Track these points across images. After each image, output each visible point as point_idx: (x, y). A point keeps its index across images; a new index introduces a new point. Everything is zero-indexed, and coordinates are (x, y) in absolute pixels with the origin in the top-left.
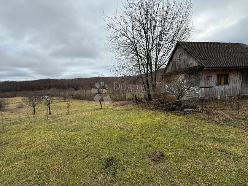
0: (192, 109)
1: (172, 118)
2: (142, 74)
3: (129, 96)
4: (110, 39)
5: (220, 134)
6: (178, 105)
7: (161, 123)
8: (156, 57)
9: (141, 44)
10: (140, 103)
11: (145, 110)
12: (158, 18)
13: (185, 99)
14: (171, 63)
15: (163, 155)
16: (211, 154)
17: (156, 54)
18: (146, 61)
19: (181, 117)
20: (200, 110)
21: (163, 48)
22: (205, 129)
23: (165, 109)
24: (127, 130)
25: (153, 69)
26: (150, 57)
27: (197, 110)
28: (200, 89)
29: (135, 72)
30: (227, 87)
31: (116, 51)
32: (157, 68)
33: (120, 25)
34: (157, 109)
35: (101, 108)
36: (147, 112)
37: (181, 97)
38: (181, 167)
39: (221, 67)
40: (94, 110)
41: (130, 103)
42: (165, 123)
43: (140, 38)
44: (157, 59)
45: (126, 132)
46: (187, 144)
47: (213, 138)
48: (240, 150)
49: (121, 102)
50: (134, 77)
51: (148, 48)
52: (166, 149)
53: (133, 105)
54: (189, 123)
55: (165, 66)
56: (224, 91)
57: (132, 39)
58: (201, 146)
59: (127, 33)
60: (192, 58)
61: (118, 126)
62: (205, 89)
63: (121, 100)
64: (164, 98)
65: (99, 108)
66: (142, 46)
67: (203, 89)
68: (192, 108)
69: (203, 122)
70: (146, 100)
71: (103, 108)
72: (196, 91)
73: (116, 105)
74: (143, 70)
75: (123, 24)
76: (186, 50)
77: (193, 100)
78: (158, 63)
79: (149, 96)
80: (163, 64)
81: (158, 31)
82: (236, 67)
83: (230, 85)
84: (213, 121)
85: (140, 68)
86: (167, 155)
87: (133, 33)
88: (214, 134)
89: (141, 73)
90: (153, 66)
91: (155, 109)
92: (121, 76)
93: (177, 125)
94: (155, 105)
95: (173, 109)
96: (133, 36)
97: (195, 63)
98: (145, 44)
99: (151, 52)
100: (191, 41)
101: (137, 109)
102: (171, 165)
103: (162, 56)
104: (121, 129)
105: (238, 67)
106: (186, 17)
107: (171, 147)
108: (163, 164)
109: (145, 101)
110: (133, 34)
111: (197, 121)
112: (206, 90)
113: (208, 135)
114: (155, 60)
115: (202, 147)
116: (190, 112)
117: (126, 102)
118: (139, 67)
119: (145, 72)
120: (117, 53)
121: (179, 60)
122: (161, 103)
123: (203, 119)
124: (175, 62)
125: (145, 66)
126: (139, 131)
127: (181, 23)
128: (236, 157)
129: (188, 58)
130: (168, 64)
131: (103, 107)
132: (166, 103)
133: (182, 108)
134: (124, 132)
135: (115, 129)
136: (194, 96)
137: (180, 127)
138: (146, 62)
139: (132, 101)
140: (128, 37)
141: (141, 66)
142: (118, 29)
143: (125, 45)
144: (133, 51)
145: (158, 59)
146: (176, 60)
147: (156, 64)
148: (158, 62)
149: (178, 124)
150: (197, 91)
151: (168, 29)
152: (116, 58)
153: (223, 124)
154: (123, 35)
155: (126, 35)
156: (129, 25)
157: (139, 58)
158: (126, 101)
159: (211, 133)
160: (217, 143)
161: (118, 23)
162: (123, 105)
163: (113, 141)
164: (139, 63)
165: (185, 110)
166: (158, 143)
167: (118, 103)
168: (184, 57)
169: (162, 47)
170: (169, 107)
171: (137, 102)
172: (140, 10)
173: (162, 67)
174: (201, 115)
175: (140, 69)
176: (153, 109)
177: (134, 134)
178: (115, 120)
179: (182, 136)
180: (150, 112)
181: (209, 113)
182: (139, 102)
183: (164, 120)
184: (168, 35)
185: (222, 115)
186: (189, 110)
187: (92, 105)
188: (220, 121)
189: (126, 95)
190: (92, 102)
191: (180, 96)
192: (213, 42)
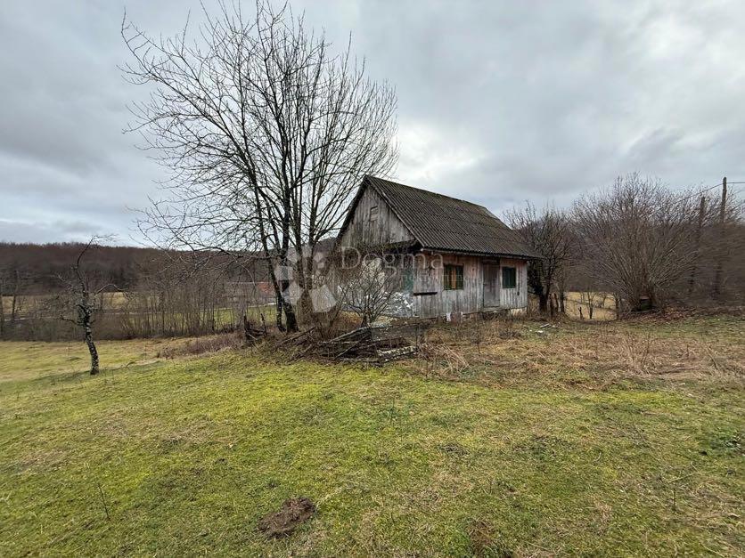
0: (394, 350)
1: (348, 378)
2: (269, 248)
3: (226, 317)
4: (152, 116)
5: (447, 406)
6: (363, 341)
7: (315, 399)
8: (313, 205)
9: (269, 159)
10: (260, 342)
11: (274, 362)
12: (318, 101)
13: (380, 322)
14: (352, 228)
15: (308, 508)
16: (427, 465)
17: (314, 196)
18: (283, 212)
19: (371, 373)
20: (412, 350)
21: (330, 184)
22: (420, 398)
23: (331, 355)
24: (194, 446)
25: (304, 238)
26: (295, 202)
27: (405, 350)
28: (414, 297)
29: (242, 241)
30: (461, 293)
31: (175, 161)
32: (315, 237)
33: (194, 82)
34: (309, 355)
35: (94, 372)
36: (279, 370)
37: (373, 319)
38: (355, 528)
39: (449, 250)
40: (54, 380)
41: (228, 343)
42: (327, 398)
43: (265, 139)
44: (314, 211)
45: (189, 455)
46: (376, 452)
47: (434, 420)
48: (478, 437)
49: (193, 341)
50: (241, 255)
51: (288, 174)
52: (321, 483)
53: (236, 349)
54: (388, 389)
55: (335, 234)
56: (458, 302)
57: (237, 136)
58: (408, 447)
59: (222, 114)
60: (397, 222)
61: (157, 438)
62: (424, 297)
63: (192, 333)
64: (332, 322)
65: (83, 370)
66: (272, 164)
67: (419, 297)
68: (395, 347)
69: (416, 381)
70: (281, 328)
71: (104, 371)
72: (406, 302)
73: (170, 354)
74: (273, 237)
75: (209, 83)
76: (383, 198)
77: (399, 324)
78: (316, 223)
79: (291, 317)
80: (332, 226)
81: (316, 134)
82: (473, 252)
83: (465, 289)
84: (436, 374)
85: (262, 229)
86: (319, 501)
87: (243, 120)
88: (436, 408)
89: (265, 246)
90: (305, 230)
91: (304, 356)
92: (187, 248)
93: (357, 399)
94: (304, 343)
95: (352, 354)
96: (243, 129)
97: (402, 234)
98: (279, 162)
99: (299, 188)
100: (394, 181)
101: (248, 360)
102: (328, 534)
103: (330, 204)
104: (169, 446)
105: (477, 252)
106: (384, 122)
107: (337, 470)
108: (303, 538)
109: (275, 331)
110: (243, 124)
111: (404, 380)
112: (426, 299)
113: (425, 413)
114: (309, 214)
115: (410, 449)
116: (391, 358)
117: (212, 338)
118: (261, 226)
119: (278, 243)
120: (180, 170)
121: (369, 221)
122: (323, 337)
123: (416, 373)
124: (360, 225)
125: (279, 225)
126: (242, 441)
127: (373, 134)
128: (472, 455)
129: (388, 220)
130: (344, 230)
131: (101, 366)
132: (335, 337)
133: (373, 347)
134: (177, 458)
135: (142, 451)
136: (401, 316)
137: (366, 402)
138: (281, 216)
139: (235, 334)
140: (226, 128)
141: (266, 225)
142: (186, 92)
143: (212, 151)
144: (239, 175)
145: (318, 213)
146: (363, 221)
147: (312, 223)
148: (318, 219)
149: (362, 396)
150: (407, 304)
151: (343, 136)
152: (173, 183)
153: (453, 381)
154: (205, 115)
155: (217, 118)
156: (231, 92)
157: (261, 198)
158: (213, 334)
159: (430, 407)
160: (440, 430)
161: (190, 73)
162: (197, 350)
163: (119, 509)
164: (260, 216)
165: (381, 353)
166: (300, 469)
167: (180, 343)
168: (380, 216)
169: (328, 181)
170: (344, 346)
171: (248, 337)
172: (265, 60)
173: (326, 234)
174: (413, 364)
175: (262, 234)
176: (299, 357)
177: (220, 456)
178: (146, 414)
179: (367, 430)
180: (286, 367)
181: (428, 356)
182: (256, 336)
183: (326, 390)
184: (344, 154)
185: (453, 360)
186: (389, 352)
187: (47, 361)
188: (449, 373)
189: (216, 313)
190: (51, 349)
191: (370, 315)
192: (437, 192)
